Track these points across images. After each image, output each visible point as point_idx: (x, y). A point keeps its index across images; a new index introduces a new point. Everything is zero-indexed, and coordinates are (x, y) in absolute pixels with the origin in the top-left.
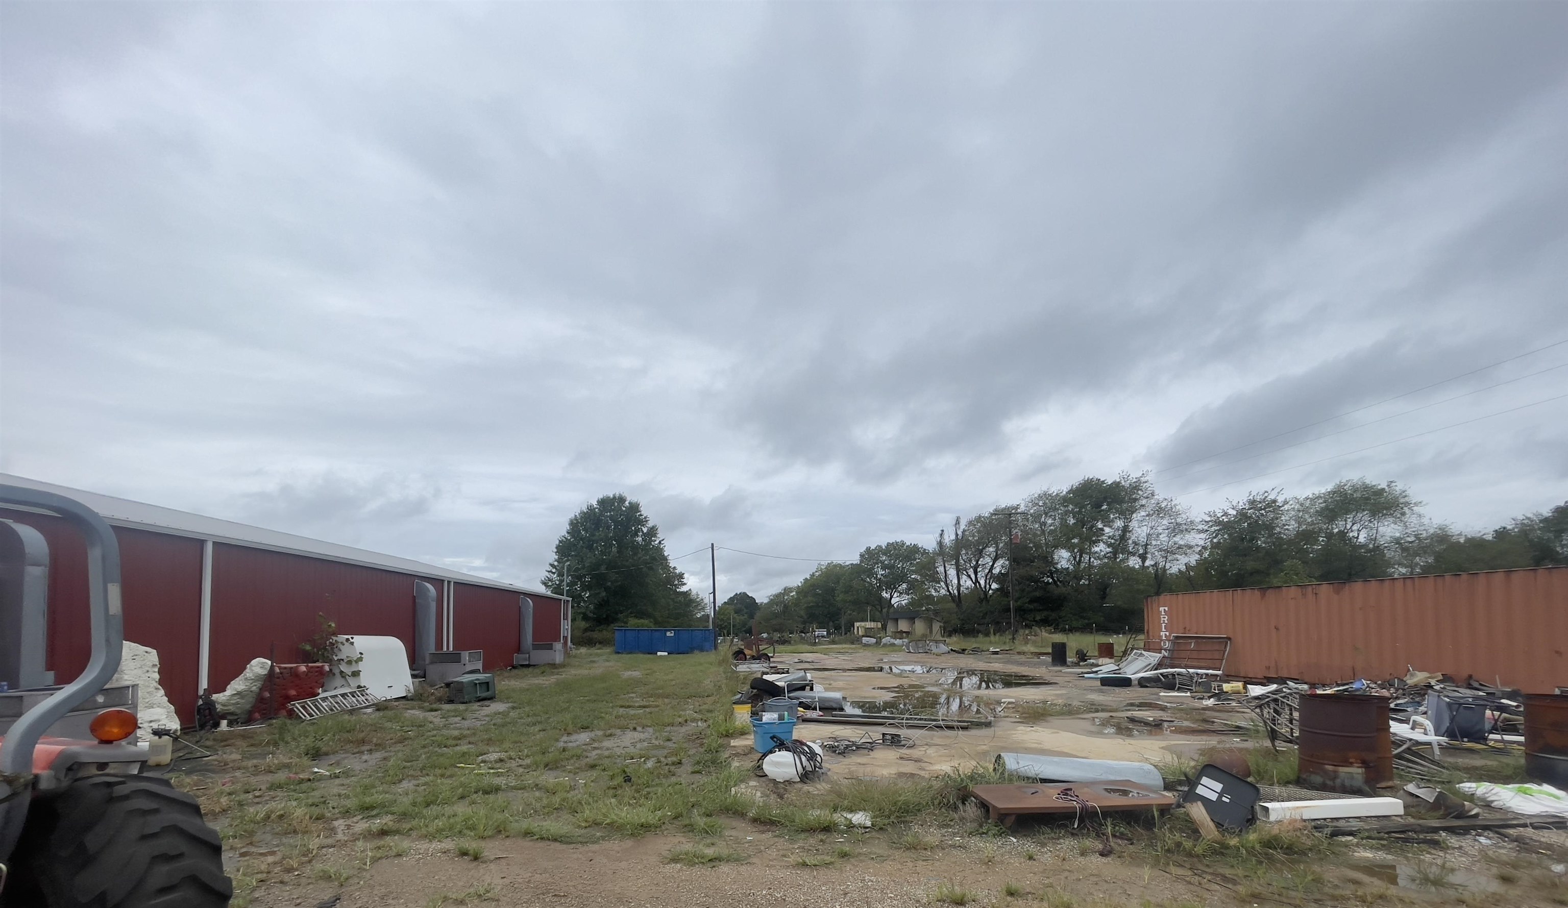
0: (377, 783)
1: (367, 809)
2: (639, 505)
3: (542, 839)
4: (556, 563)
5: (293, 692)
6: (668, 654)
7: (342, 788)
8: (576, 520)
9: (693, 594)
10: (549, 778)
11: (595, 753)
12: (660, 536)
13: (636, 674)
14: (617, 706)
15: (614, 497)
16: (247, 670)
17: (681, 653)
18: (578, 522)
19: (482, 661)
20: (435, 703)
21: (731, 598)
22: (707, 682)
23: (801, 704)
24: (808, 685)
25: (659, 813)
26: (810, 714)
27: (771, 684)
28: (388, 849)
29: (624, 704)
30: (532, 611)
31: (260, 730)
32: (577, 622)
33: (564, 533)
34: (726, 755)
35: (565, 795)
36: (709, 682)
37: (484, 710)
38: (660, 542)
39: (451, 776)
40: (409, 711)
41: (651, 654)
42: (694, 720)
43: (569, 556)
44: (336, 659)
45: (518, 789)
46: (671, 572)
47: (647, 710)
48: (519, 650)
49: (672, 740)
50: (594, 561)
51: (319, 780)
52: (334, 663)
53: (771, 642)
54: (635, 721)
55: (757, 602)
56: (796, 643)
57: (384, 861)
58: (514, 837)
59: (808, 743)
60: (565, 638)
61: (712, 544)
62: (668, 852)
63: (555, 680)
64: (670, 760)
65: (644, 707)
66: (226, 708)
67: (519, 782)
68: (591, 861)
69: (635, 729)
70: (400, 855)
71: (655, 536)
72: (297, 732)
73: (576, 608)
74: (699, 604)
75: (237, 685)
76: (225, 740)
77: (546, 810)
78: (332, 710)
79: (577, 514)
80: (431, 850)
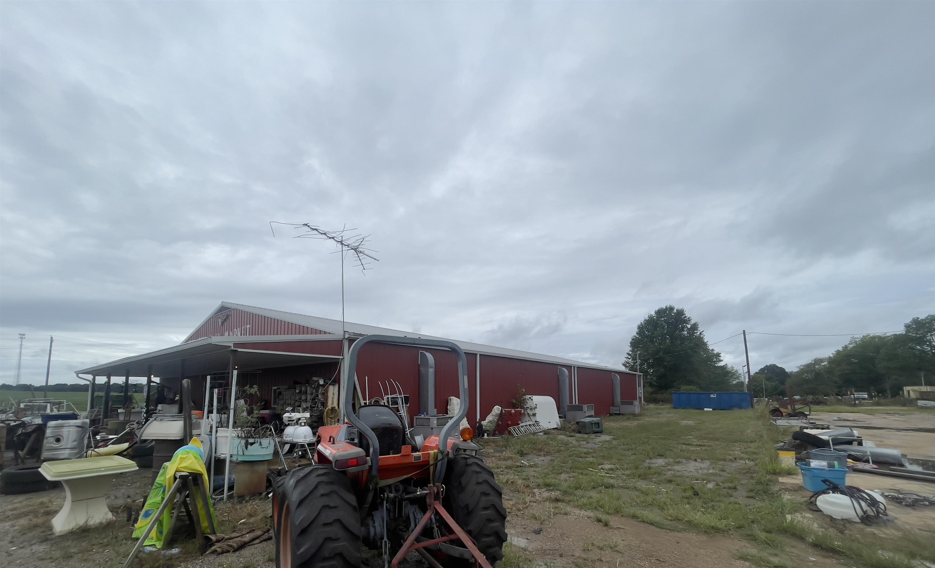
0: (550, 473)
1: (548, 486)
2: (684, 310)
3: (644, 522)
4: (631, 353)
5: (510, 423)
6: (713, 410)
7: (535, 472)
8: (642, 325)
9: (728, 367)
10: (642, 484)
11: (670, 472)
12: (700, 329)
13: (690, 423)
14: (680, 443)
15: (666, 308)
16: (493, 411)
17: (723, 410)
18: (643, 326)
19: (594, 411)
20: (572, 433)
21: (761, 369)
22: (749, 431)
23: (850, 456)
24: (855, 440)
25: (724, 522)
26: (860, 465)
27: (814, 437)
28: (560, 509)
29: (685, 442)
30: (619, 382)
31: (499, 439)
32: (646, 388)
33: (635, 334)
34: (776, 488)
35: (654, 497)
36: (750, 432)
37: (598, 438)
38: (700, 333)
39: (586, 475)
40: (560, 436)
41: (699, 409)
42: (742, 459)
43: (639, 347)
44: (526, 407)
45: (624, 488)
46: (710, 353)
47: (703, 448)
48: (613, 405)
49: (726, 471)
50: (655, 350)
51: (525, 467)
52: (525, 409)
53: (805, 403)
54: (695, 455)
55: (786, 371)
56: (832, 404)
57: (559, 515)
58: (626, 517)
59: (866, 491)
60: (640, 398)
61: (744, 331)
62: (736, 551)
63: (637, 424)
64: (726, 485)
65: (700, 446)
66: (486, 428)
67: (624, 484)
68: (678, 543)
69: (696, 460)
70: (567, 514)
71: (697, 330)
72: (513, 442)
73: (645, 379)
74: (734, 374)
75: (489, 418)
76: (487, 442)
77: (644, 504)
78: (525, 432)
79: (642, 322)
80: (581, 515)
